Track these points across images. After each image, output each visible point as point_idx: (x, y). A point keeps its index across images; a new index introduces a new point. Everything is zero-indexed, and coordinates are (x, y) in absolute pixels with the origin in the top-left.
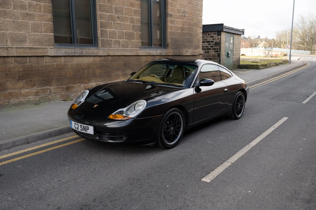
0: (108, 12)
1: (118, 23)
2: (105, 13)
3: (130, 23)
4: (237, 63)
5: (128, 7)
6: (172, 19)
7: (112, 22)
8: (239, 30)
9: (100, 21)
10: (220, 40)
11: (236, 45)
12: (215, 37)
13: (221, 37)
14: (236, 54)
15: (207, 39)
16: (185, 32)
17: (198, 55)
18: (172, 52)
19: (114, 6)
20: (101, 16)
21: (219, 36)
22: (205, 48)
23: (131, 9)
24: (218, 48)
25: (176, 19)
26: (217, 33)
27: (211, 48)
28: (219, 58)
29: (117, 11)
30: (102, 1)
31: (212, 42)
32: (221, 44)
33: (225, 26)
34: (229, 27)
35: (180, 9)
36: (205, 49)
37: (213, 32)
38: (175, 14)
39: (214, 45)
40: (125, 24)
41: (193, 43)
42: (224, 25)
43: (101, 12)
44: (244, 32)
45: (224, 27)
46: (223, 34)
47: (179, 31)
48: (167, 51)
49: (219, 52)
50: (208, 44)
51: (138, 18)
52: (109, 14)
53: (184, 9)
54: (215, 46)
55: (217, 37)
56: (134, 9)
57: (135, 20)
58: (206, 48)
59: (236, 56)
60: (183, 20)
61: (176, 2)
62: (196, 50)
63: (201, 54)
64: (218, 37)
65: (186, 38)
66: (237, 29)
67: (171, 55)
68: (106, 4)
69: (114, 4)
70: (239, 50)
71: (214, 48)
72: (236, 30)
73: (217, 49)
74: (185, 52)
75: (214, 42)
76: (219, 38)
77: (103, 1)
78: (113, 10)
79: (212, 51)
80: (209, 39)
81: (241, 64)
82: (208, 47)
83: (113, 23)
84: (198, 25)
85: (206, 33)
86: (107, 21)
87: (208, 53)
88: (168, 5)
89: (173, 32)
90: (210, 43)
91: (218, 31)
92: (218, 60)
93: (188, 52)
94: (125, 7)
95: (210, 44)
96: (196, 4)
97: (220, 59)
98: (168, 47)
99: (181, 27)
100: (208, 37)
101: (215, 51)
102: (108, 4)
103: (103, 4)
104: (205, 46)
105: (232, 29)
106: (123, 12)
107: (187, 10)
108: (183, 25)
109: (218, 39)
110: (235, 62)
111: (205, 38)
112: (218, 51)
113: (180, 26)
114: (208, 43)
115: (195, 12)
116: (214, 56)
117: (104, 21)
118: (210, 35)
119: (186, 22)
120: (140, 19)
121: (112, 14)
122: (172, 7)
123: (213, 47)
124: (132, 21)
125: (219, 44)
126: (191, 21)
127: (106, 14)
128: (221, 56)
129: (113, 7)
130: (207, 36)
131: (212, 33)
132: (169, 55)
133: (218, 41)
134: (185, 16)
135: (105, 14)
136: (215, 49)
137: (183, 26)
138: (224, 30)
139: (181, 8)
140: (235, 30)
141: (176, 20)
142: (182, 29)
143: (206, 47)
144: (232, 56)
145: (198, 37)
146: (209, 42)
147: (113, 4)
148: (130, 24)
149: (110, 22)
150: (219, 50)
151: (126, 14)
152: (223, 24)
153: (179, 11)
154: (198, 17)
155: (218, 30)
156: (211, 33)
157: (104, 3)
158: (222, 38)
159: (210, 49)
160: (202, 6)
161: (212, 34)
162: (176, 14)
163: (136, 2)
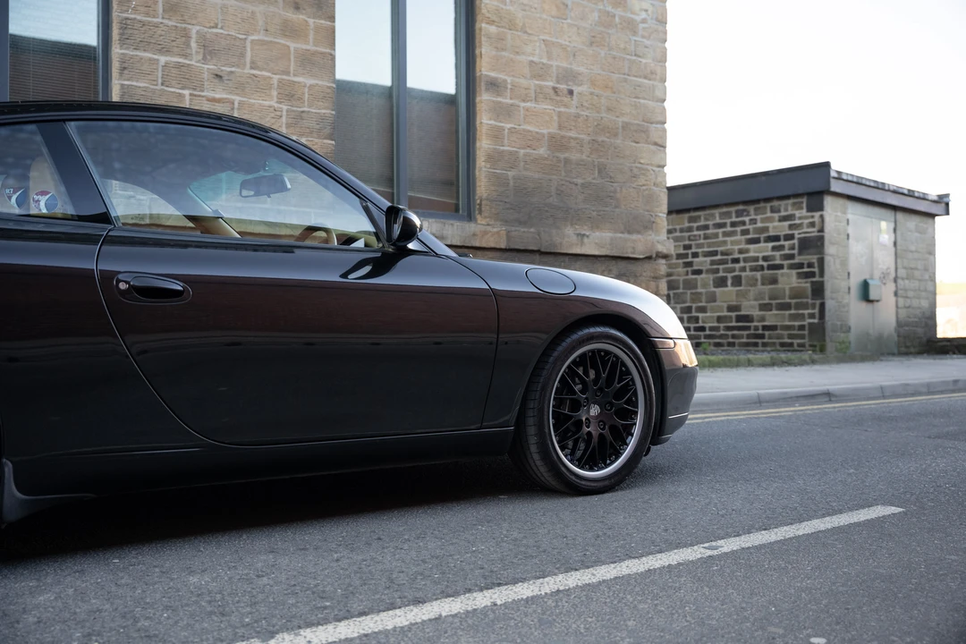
0: (164, 50)
1: (217, 96)
2: (150, 55)
3: (280, 103)
4: (920, 331)
5: (266, 39)
6: (499, 99)
7: (186, 92)
8: (916, 194)
9: (122, 85)
10: (821, 230)
11: (910, 255)
12: (800, 218)
13: (822, 216)
14: (910, 294)
15: (766, 229)
16: (574, 156)
17: (646, 258)
18: (498, 233)
19: (198, 28)
20: (126, 65)
21: (817, 214)
22: (761, 263)
23: (284, 45)
24: (814, 259)
25: (524, 101)
26: (804, 200)
27: (786, 263)
28: (818, 302)
29: (209, 50)
30: (139, 8)
31: (789, 237)
32: (823, 245)
33: (839, 173)
34: (862, 178)
35: (545, 61)
36: (762, 268)
37: (787, 197)
38: (517, 80)
39: (796, 252)
40: (254, 105)
41: (616, 207)
42: (834, 167)
43: (126, 49)
44: (947, 204)
45: (833, 174)
46: (829, 201)
47: (542, 151)
48: (471, 227)
49: (817, 279)
50: (774, 248)
51: (320, 83)
52: (168, 59)
53: (565, 65)
54: (800, 254)
55: (806, 218)
56: (299, 46)
57: (306, 90)
58: (765, 264)
59: (915, 303)
60: (562, 109)
61: (526, 32)
62: (635, 237)
63: (665, 257)
64: (813, 217)
65: (580, 181)
66: (909, 190)
67: (492, 245)
68: (155, 20)
69: (199, 24)
70: (927, 277)
71: (796, 261)
72: (901, 191)
73: (810, 265)
74: (574, 239)
75: (797, 236)
76: (817, 219)
77: (142, 9)
78: (193, 45)
79: (789, 276)
80: (774, 228)
81: (940, 335)
82: (773, 258)
83: (191, 95)
84: (646, 131)
85: (762, 205)
86: (160, 87)
87: (774, 281)
88: (480, 42)
89: (511, 153)
90: (782, 243)
91: (810, 194)
92: (816, 311)
93: (586, 240)
94: (253, 38)
95: (781, 248)
96: (633, 48)
97: (822, 306)
98: (480, 213)
99: (552, 137)
100: (770, 220)
101: (800, 275)
102: (166, 21)
103: (139, 17)
104: (761, 255)
105: (880, 187)
106: (243, 55)
107: (582, 69)
108: (560, 127)
109: (812, 225)
110: (907, 324)
111: (759, 225)
112: (812, 274)
113: (545, 131)
114: (771, 245)
115: (626, 80)
116: (796, 294)
117: (141, 85)
118: (779, 211)
119: (578, 116)
120: (329, 87)
121: (187, 62)
122: (504, 53)
123: (791, 257)
124: (289, 93)
125: (814, 244)
126: (604, 115)
127: (156, 57)
128: (828, 293)
129: (194, 31)
130: (769, 214)
131: (787, 205)
132: (484, 245)
133: (813, 232)
134: (571, 92)
135: (150, 59)
136: (801, 266)
137: (563, 133)
138: (836, 186)
139: (550, 57)
140: (895, 192)
141: (523, 104)
142: (557, 143)
143: (765, 259)
144: (893, 299)
145: (642, 181)
146: (777, 238)
147: (194, 22)
148: (276, 105)
149: (172, 90)
150: (816, 270)
151: (259, 64)
152: (827, 165)
153: (539, 71)
154: (642, 101)
155: (810, 190)
156: (783, 203)
157: (147, 14)
158: (827, 219)
159: (780, 267)
160: (662, 59)
161: (787, 207)
162: (523, 82)
163: (311, 21)
